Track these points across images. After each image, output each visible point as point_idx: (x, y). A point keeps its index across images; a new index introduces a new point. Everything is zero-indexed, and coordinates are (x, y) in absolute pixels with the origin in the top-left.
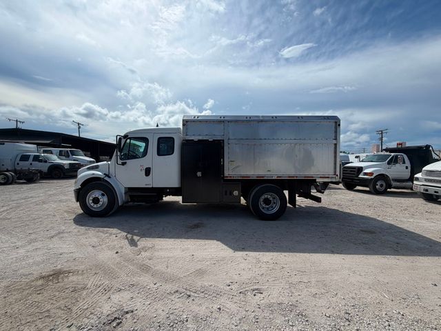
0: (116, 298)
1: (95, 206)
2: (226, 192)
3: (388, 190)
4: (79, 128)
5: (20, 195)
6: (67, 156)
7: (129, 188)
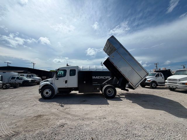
0: (61, 121)
1: (47, 95)
2: (94, 88)
3: (157, 87)
4: (34, 65)
5: (14, 93)
6: (30, 77)
7: (59, 88)
